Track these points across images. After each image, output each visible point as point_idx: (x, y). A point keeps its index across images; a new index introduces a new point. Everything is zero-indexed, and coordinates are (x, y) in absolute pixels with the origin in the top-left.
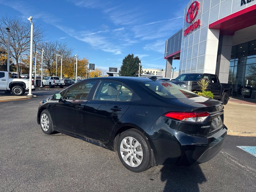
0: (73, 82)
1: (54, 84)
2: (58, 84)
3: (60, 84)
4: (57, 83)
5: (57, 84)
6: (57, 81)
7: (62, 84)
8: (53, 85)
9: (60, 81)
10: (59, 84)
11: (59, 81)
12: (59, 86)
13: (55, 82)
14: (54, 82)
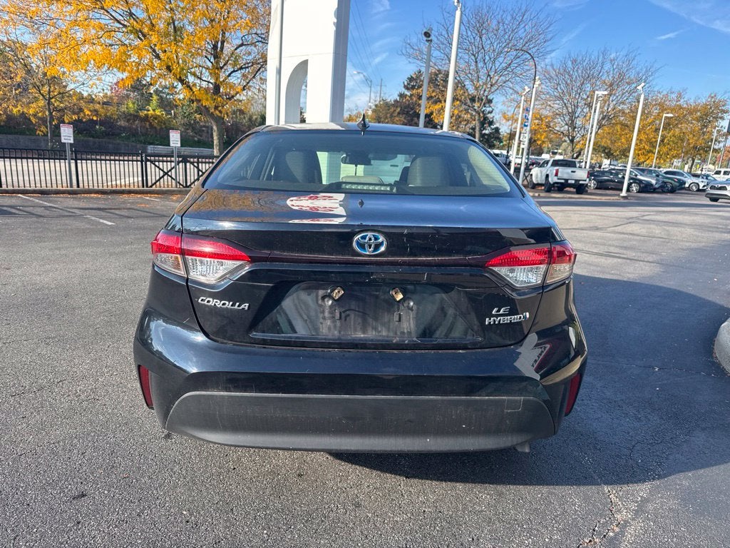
0: (636, 175)
1: (555, 180)
2: (566, 180)
3: (573, 182)
4: (566, 177)
5: (563, 181)
6: (565, 172)
7: (581, 182)
8: (552, 183)
9: (574, 172)
10: (570, 182)
11: (572, 172)
12: (571, 186)
13: (559, 174)
14: (556, 175)
